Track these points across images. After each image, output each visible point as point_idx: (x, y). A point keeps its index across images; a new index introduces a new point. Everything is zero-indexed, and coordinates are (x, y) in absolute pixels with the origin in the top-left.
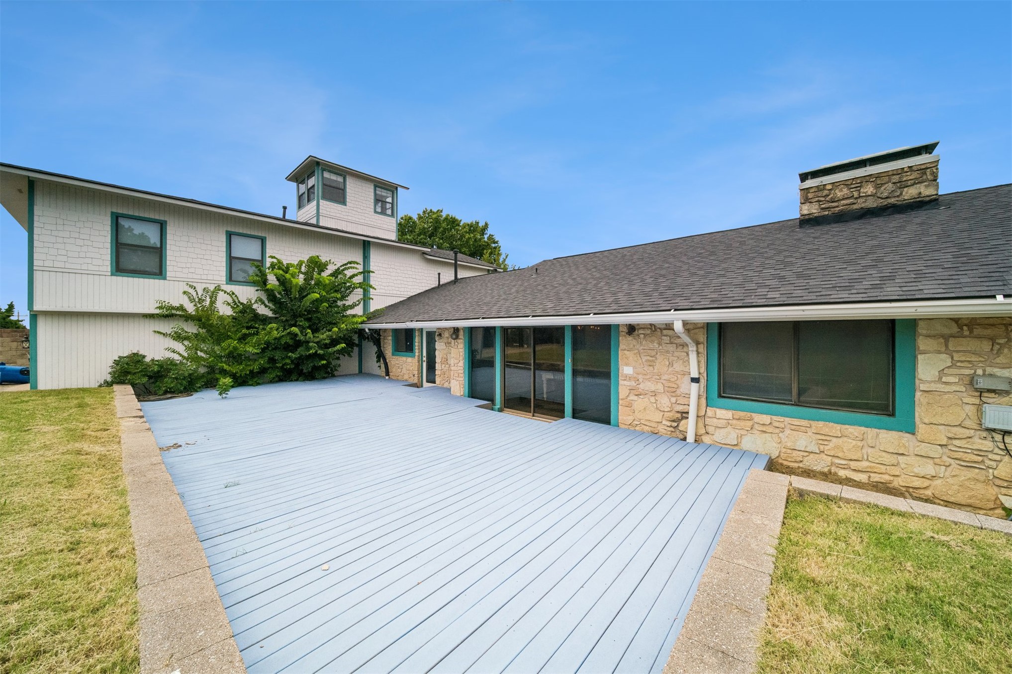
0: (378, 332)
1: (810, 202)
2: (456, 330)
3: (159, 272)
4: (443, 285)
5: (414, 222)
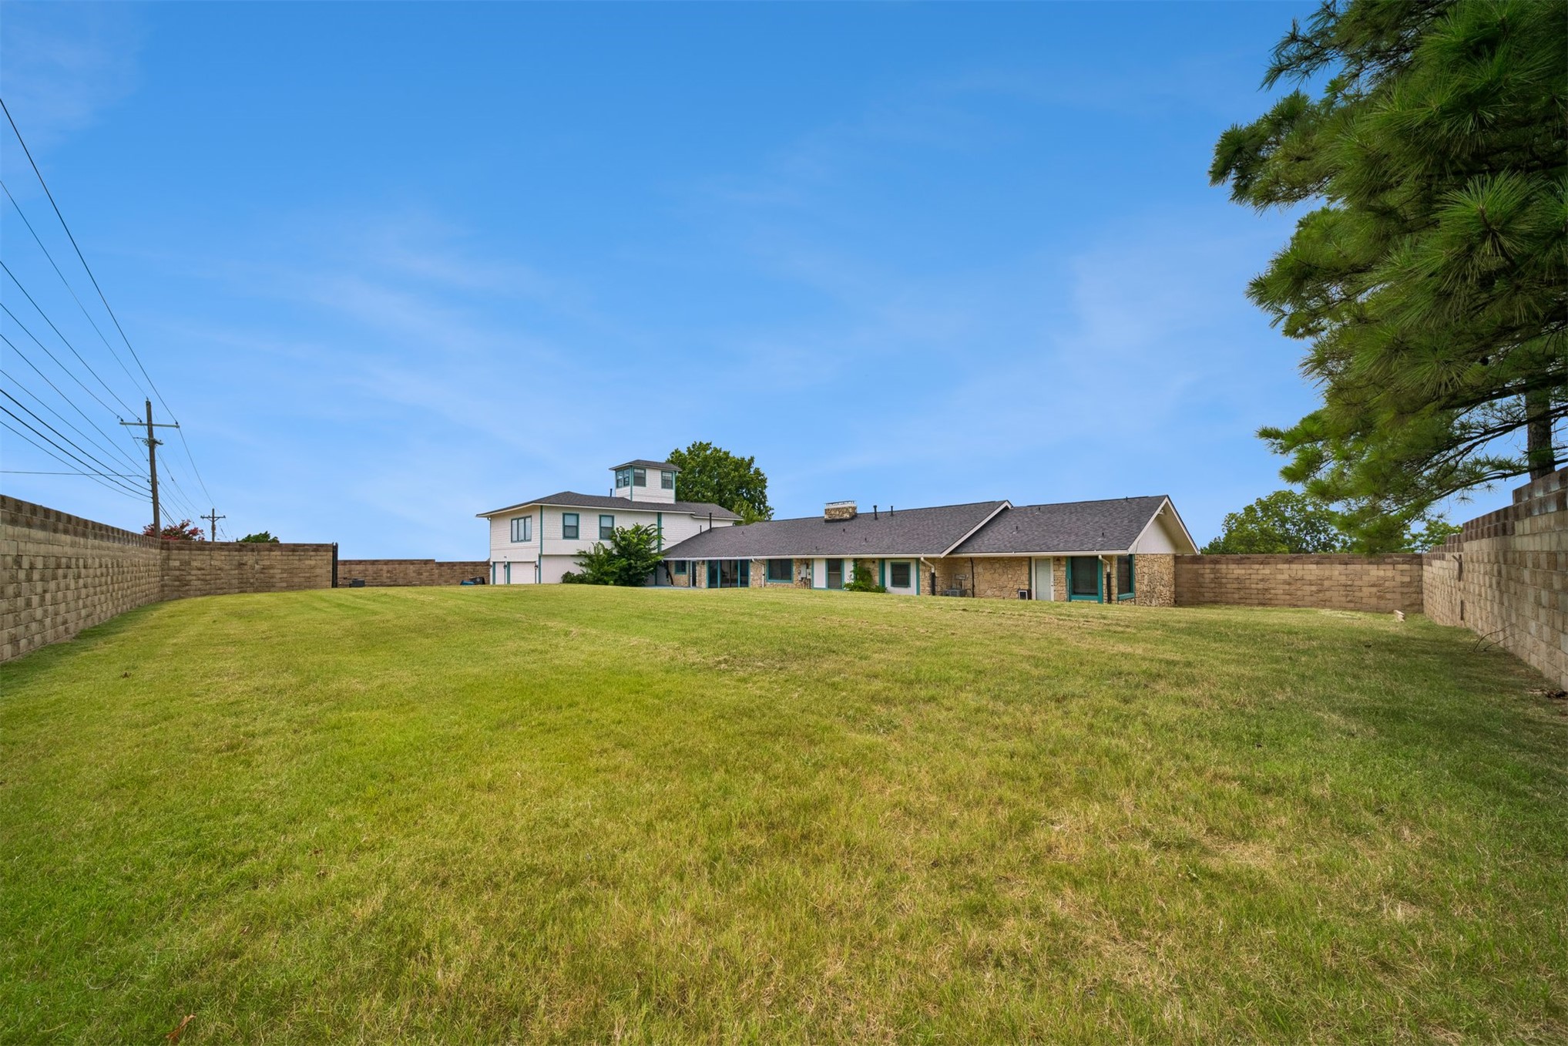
0: (666, 562)
2: (703, 561)
3: (577, 537)
4: (703, 533)
5: (686, 458)
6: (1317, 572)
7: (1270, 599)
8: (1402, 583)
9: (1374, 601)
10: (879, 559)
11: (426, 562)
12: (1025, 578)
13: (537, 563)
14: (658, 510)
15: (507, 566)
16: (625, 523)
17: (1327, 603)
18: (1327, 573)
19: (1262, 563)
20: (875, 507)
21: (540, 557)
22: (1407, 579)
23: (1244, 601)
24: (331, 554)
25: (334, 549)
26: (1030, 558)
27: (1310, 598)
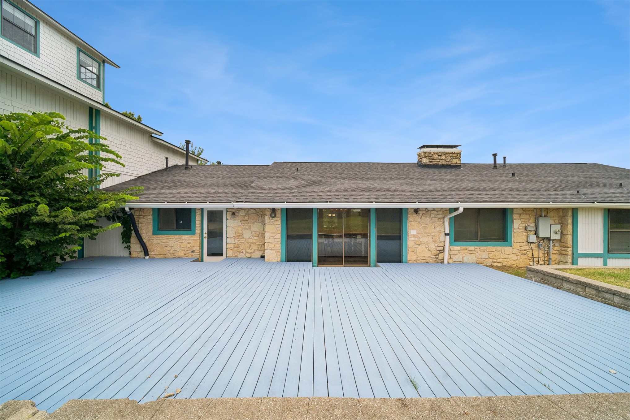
0: (127, 211)
1: (426, 158)
2: (274, 210)
4: (170, 167)
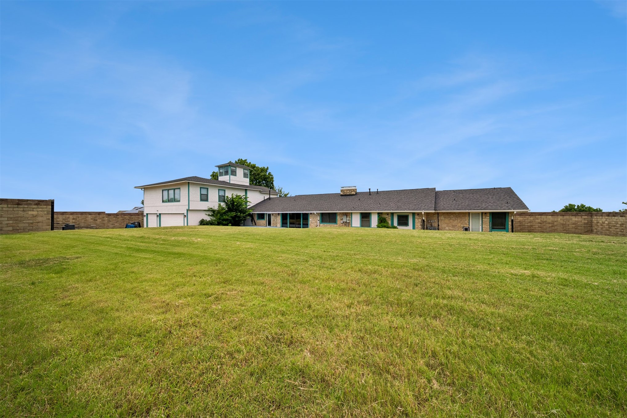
0: (251, 214)
2: (279, 214)
3: (207, 200)
4: (265, 200)
6: (552, 219)
7: (533, 229)
8: (584, 223)
9: (574, 230)
10: (391, 213)
11: (99, 213)
12: (467, 222)
13: (186, 214)
14: (245, 189)
15: (159, 216)
16: (229, 194)
17: (556, 231)
18: (556, 220)
19: (530, 216)
20: (370, 189)
21: (188, 210)
22: (586, 222)
23: (522, 230)
24: (50, 207)
25: (52, 203)
26: (469, 213)
27: (549, 229)
